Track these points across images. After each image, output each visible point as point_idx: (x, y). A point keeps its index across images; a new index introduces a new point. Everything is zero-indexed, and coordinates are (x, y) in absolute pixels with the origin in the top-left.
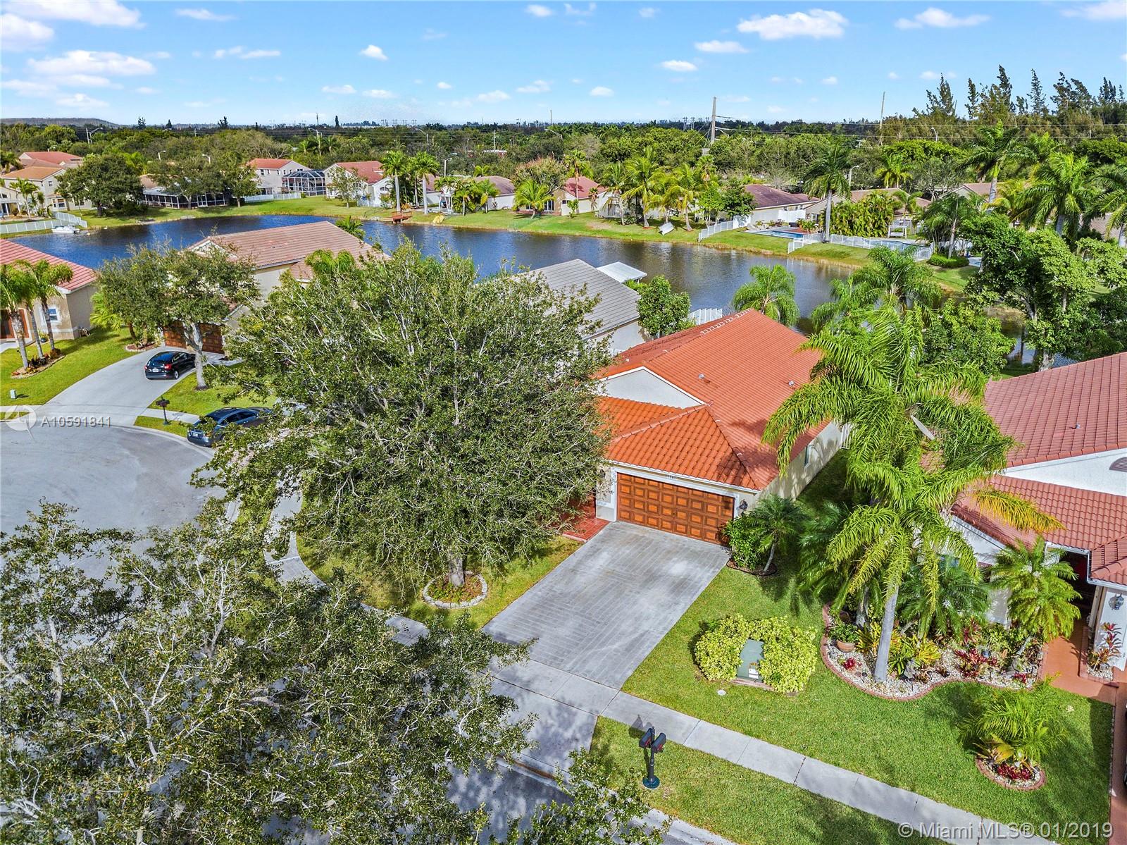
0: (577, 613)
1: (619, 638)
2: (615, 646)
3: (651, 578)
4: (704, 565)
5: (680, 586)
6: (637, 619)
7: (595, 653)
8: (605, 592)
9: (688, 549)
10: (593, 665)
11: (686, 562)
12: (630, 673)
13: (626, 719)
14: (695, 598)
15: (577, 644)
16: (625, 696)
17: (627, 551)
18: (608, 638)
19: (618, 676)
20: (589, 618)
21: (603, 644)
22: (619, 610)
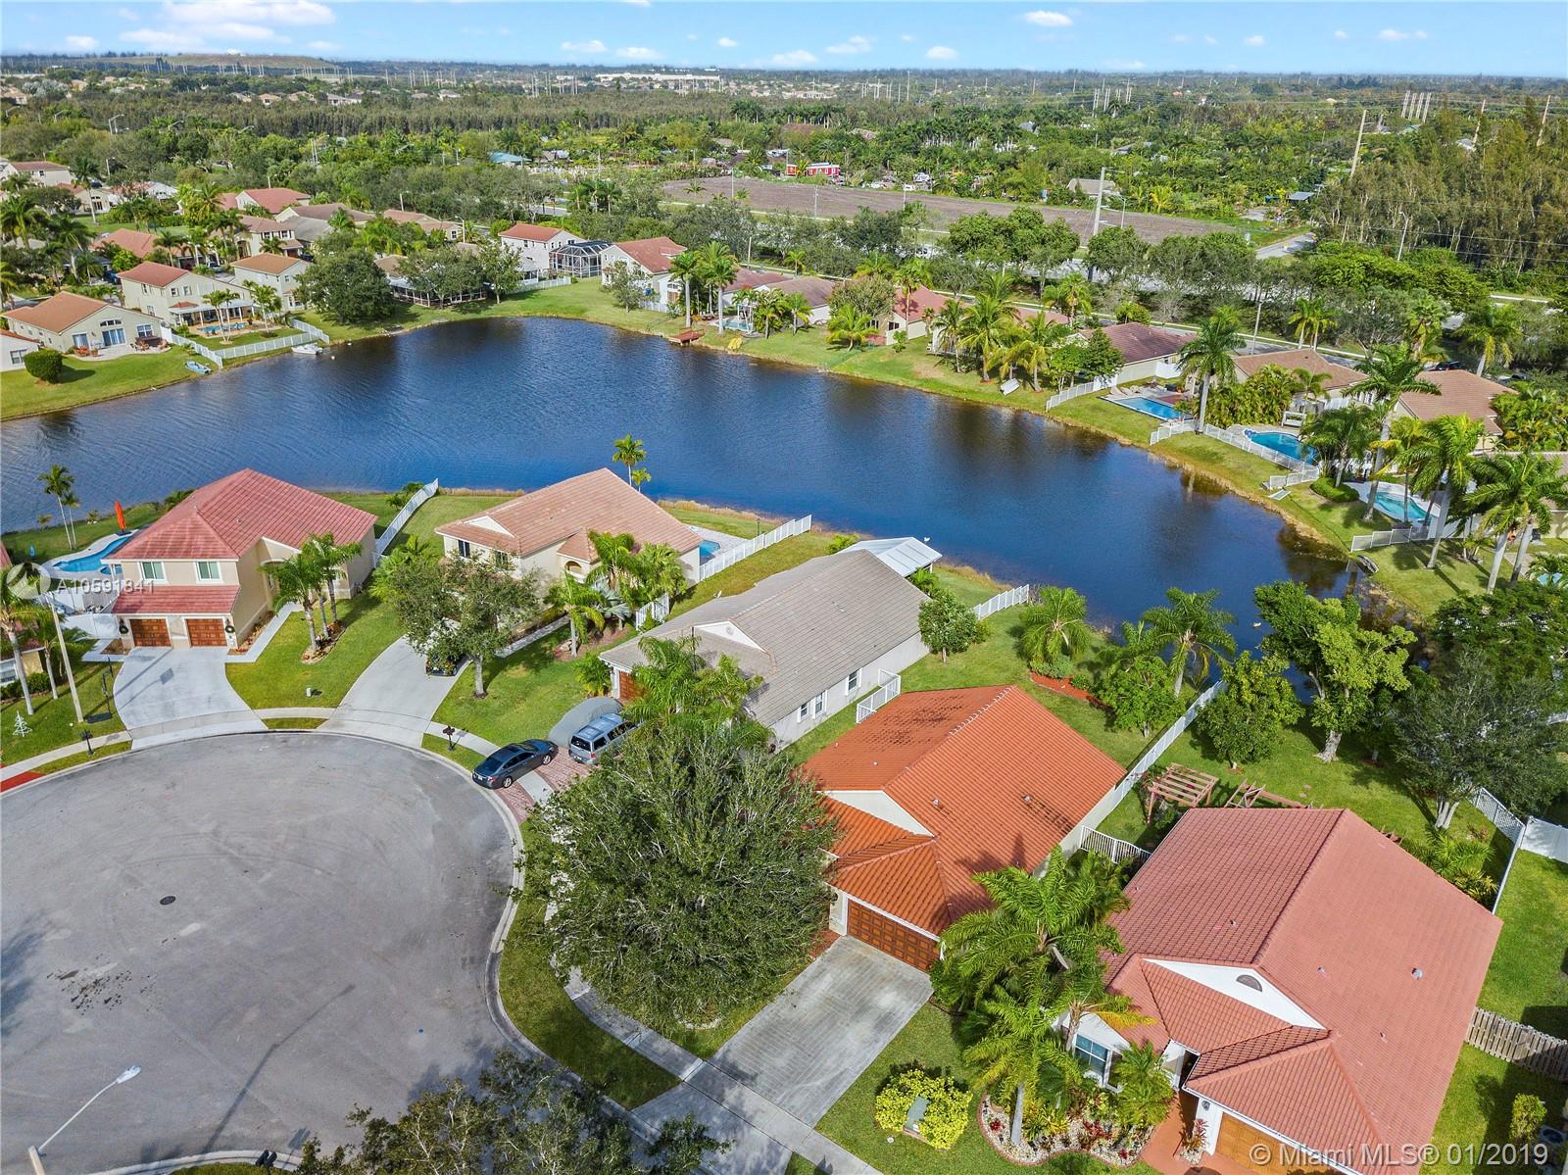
0: (794, 1044)
1: (822, 1074)
2: (818, 1083)
3: (863, 1008)
4: (910, 998)
5: (884, 1021)
6: (841, 1055)
7: (801, 1089)
8: (821, 1021)
9: (901, 977)
10: (797, 1102)
11: (895, 993)
12: (824, 1112)
13: (813, 1158)
14: (894, 1035)
15: (789, 1077)
16: (816, 1136)
17: (848, 975)
18: (815, 1073)
19: (815, 1114)
20: (802, 1050)
21: (809, 1080)
22: (829, 1043)
